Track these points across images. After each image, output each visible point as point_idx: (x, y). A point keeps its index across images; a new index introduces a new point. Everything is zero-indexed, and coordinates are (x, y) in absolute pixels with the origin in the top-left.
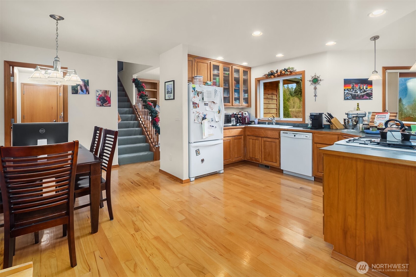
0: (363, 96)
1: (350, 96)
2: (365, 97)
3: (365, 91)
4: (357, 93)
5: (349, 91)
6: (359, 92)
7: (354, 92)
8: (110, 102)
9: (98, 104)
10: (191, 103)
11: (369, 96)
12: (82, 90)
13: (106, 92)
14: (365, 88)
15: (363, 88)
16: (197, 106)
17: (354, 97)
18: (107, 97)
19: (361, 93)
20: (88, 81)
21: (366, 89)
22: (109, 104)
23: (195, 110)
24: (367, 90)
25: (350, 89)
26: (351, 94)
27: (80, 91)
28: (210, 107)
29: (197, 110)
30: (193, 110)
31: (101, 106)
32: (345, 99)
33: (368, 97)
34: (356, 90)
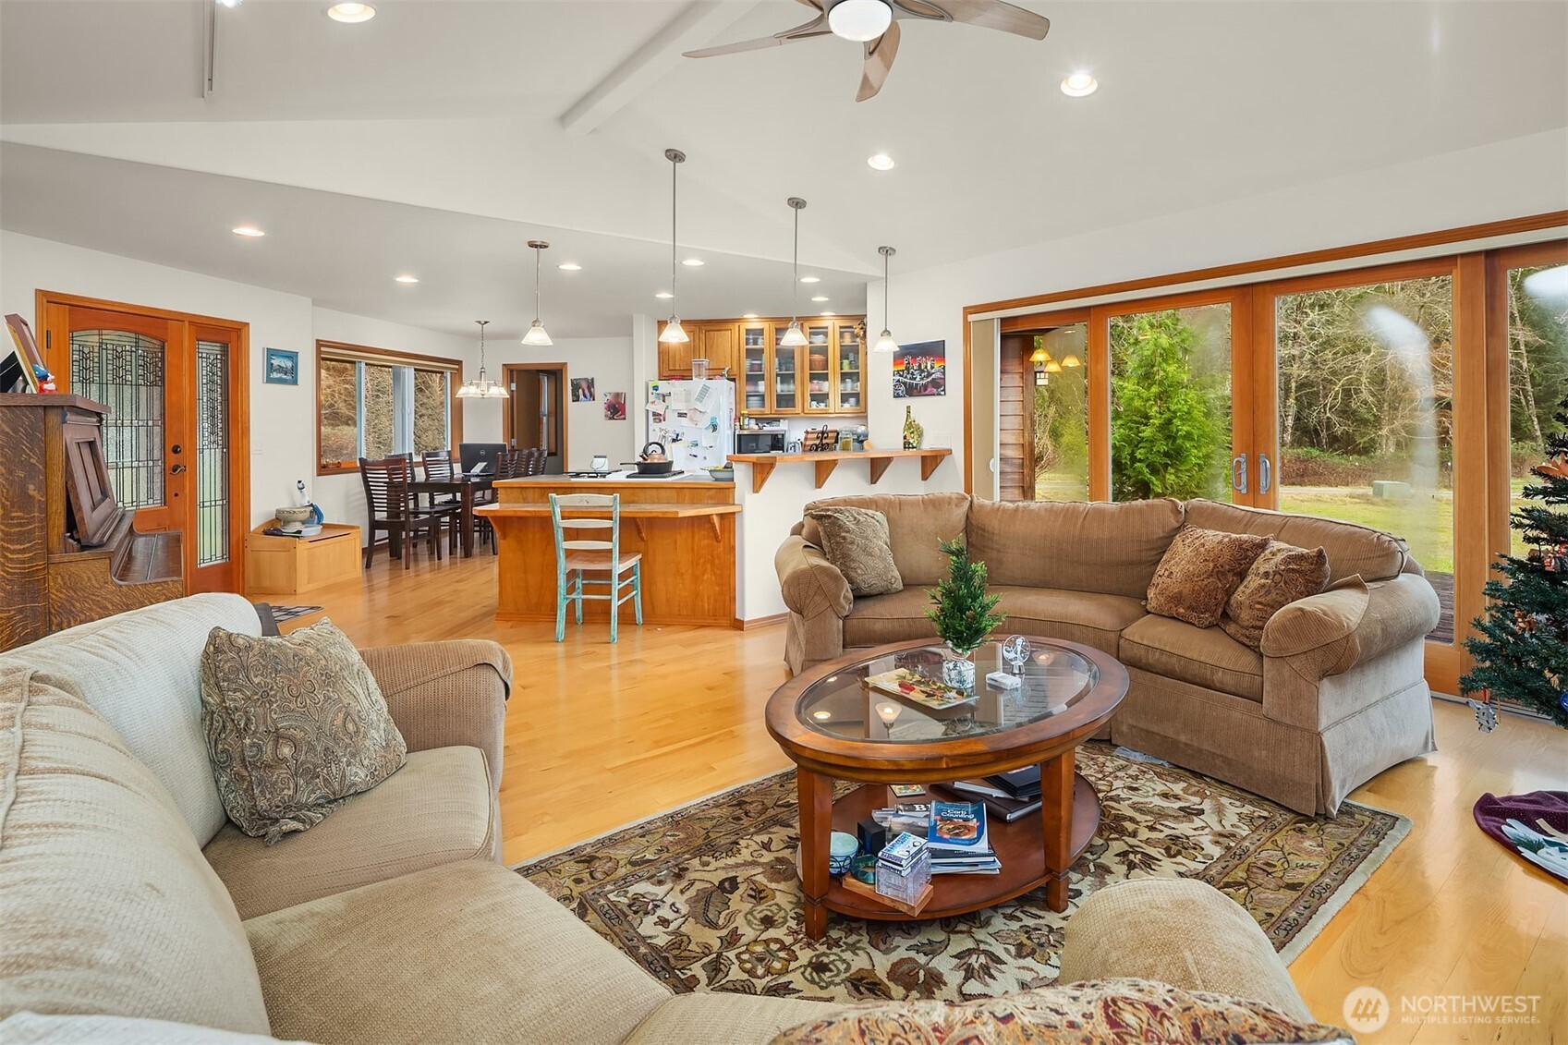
0: (925, 387)
1: (903, 388)
2: (929, 390)
3: (929, 374)
4: (915, 379)
5: (900, 376)
6: (918, 379)
7: (910, 379)
8: (624, 413)
9: (606, 416)
10: (651, 414)
11: (937, 386)
12: (585, 396)
13: (618, 395)
14: (929, 367)
15: (926, 367)
16: (662, 418)
17: (912, 391)
18: (619, 403)
19: (922, 379)
20: (593, 379)
21: (932, 368)
22: (623, 416)
23: (657, 425)
24: (933, 371)
25: (903, 371)
26: (905, 383)
27: (581, 397)
28: (691, 419)
29: (663, 425)
30: (653, 425)
31: (610, 419)
32: (895, 397)
33: (935, 390)
34: (913, 374)
